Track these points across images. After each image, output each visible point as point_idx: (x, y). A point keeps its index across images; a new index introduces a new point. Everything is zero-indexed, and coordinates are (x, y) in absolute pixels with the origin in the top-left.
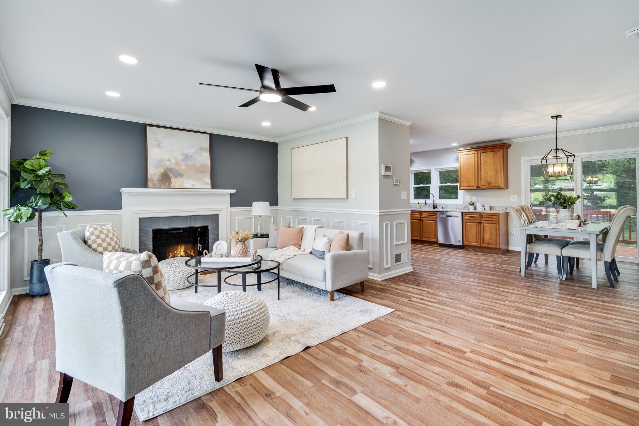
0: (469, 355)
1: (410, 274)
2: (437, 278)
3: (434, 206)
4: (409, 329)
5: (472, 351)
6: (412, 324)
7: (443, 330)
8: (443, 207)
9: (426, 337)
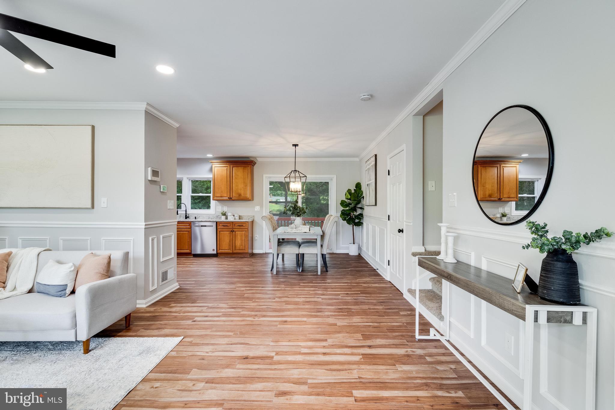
0: (276, 358)
1: (177, 291)
2: (208, 291)
3: (186, 216)
4: (210, 354)
5: (277, 354)
6: (211, 348)
7: (243, 342)
8: (195, 218)
9: (232, 356)
